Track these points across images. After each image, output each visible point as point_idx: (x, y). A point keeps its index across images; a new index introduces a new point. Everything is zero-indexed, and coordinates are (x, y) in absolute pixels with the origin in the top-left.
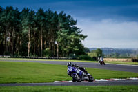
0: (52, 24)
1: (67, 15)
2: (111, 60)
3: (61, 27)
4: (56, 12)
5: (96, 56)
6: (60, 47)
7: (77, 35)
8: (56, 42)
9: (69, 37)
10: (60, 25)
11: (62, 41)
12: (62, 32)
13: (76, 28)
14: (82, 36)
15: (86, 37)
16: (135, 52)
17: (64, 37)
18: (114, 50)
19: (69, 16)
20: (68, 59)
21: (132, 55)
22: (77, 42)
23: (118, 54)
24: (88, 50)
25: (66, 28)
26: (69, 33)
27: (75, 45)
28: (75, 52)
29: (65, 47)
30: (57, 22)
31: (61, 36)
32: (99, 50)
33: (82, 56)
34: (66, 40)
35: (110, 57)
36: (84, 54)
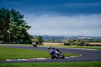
0: (5, 18)
1: (16, 12)
2: (49, 44)
3: (12, 20)
4: (8, 9)
5: (38, 41)
6: (11, 34)
7: (23, 26)
8: (8, 31)
9: (18, 27)
10: (11, 18)
11: (13, 30)
12: (13, 24)
13: (23, 21)
14: (27, 26)
15: (30, 27)
16: (66, 38)
17: (15, 27)
18: (51, 37)
19: (18, 12)
20: (17, 43)
21: (64, 40)
22: (24, 31)
23: (54, 39)
24: (32, 37)
25: (16, 21)
26: (18, 25)
27: (23, 33)
28: (22, 38)
29: (15, 35)
30: (9, 17)
31: (12, 27)
32: (40, 36)
33: (27, 41)
34: (15, 30)
35: (48, 41)
36: (29, 40)
